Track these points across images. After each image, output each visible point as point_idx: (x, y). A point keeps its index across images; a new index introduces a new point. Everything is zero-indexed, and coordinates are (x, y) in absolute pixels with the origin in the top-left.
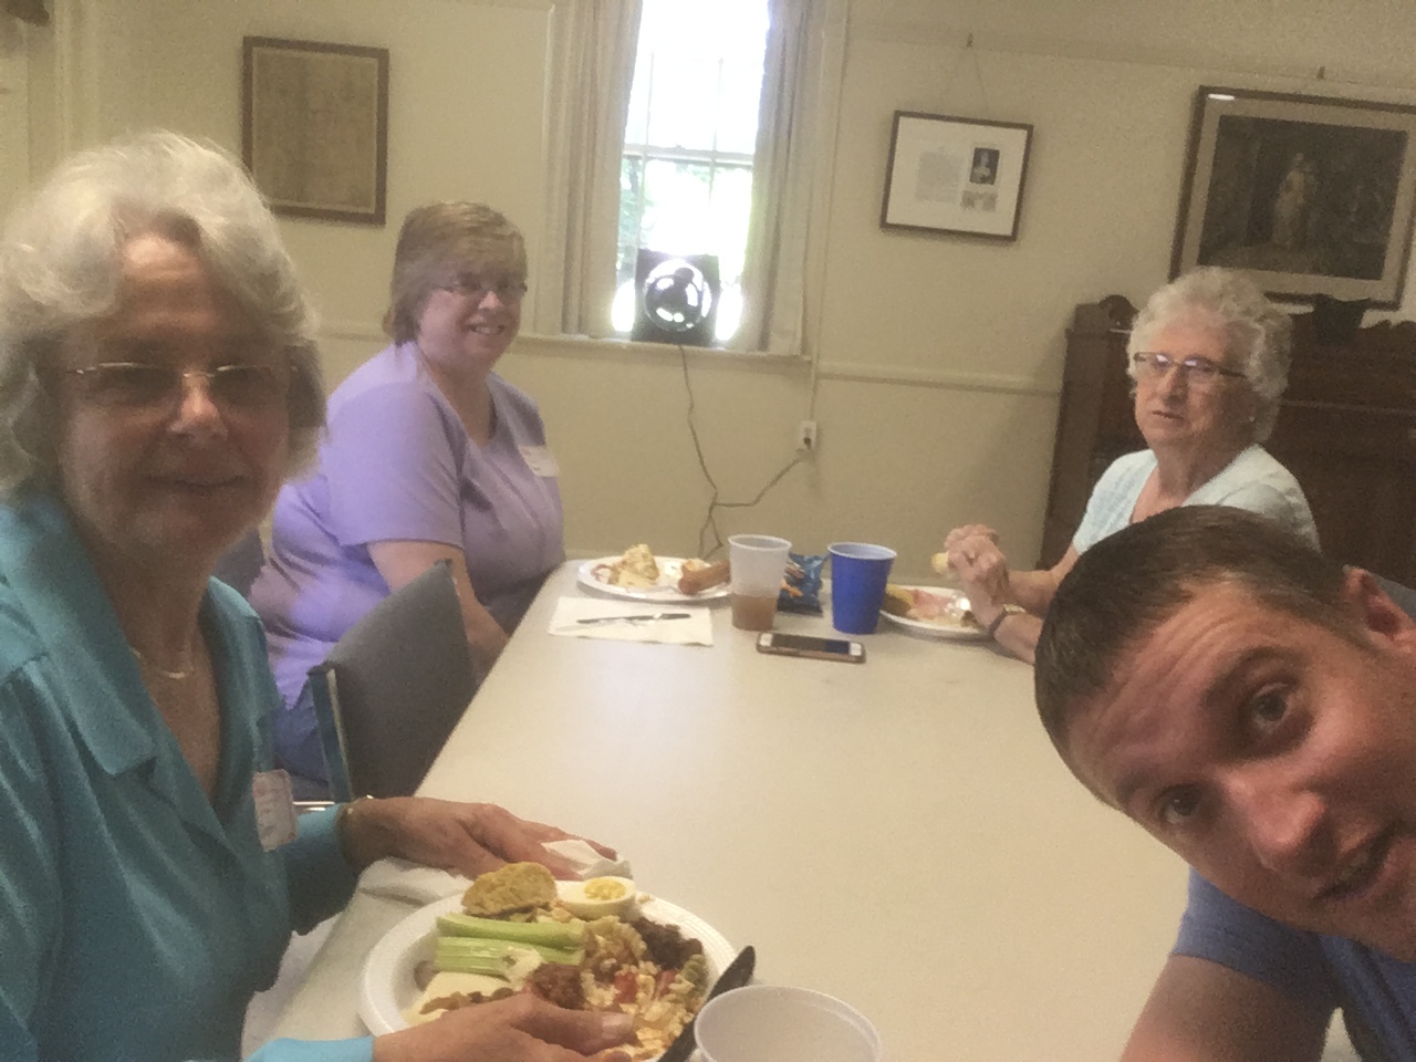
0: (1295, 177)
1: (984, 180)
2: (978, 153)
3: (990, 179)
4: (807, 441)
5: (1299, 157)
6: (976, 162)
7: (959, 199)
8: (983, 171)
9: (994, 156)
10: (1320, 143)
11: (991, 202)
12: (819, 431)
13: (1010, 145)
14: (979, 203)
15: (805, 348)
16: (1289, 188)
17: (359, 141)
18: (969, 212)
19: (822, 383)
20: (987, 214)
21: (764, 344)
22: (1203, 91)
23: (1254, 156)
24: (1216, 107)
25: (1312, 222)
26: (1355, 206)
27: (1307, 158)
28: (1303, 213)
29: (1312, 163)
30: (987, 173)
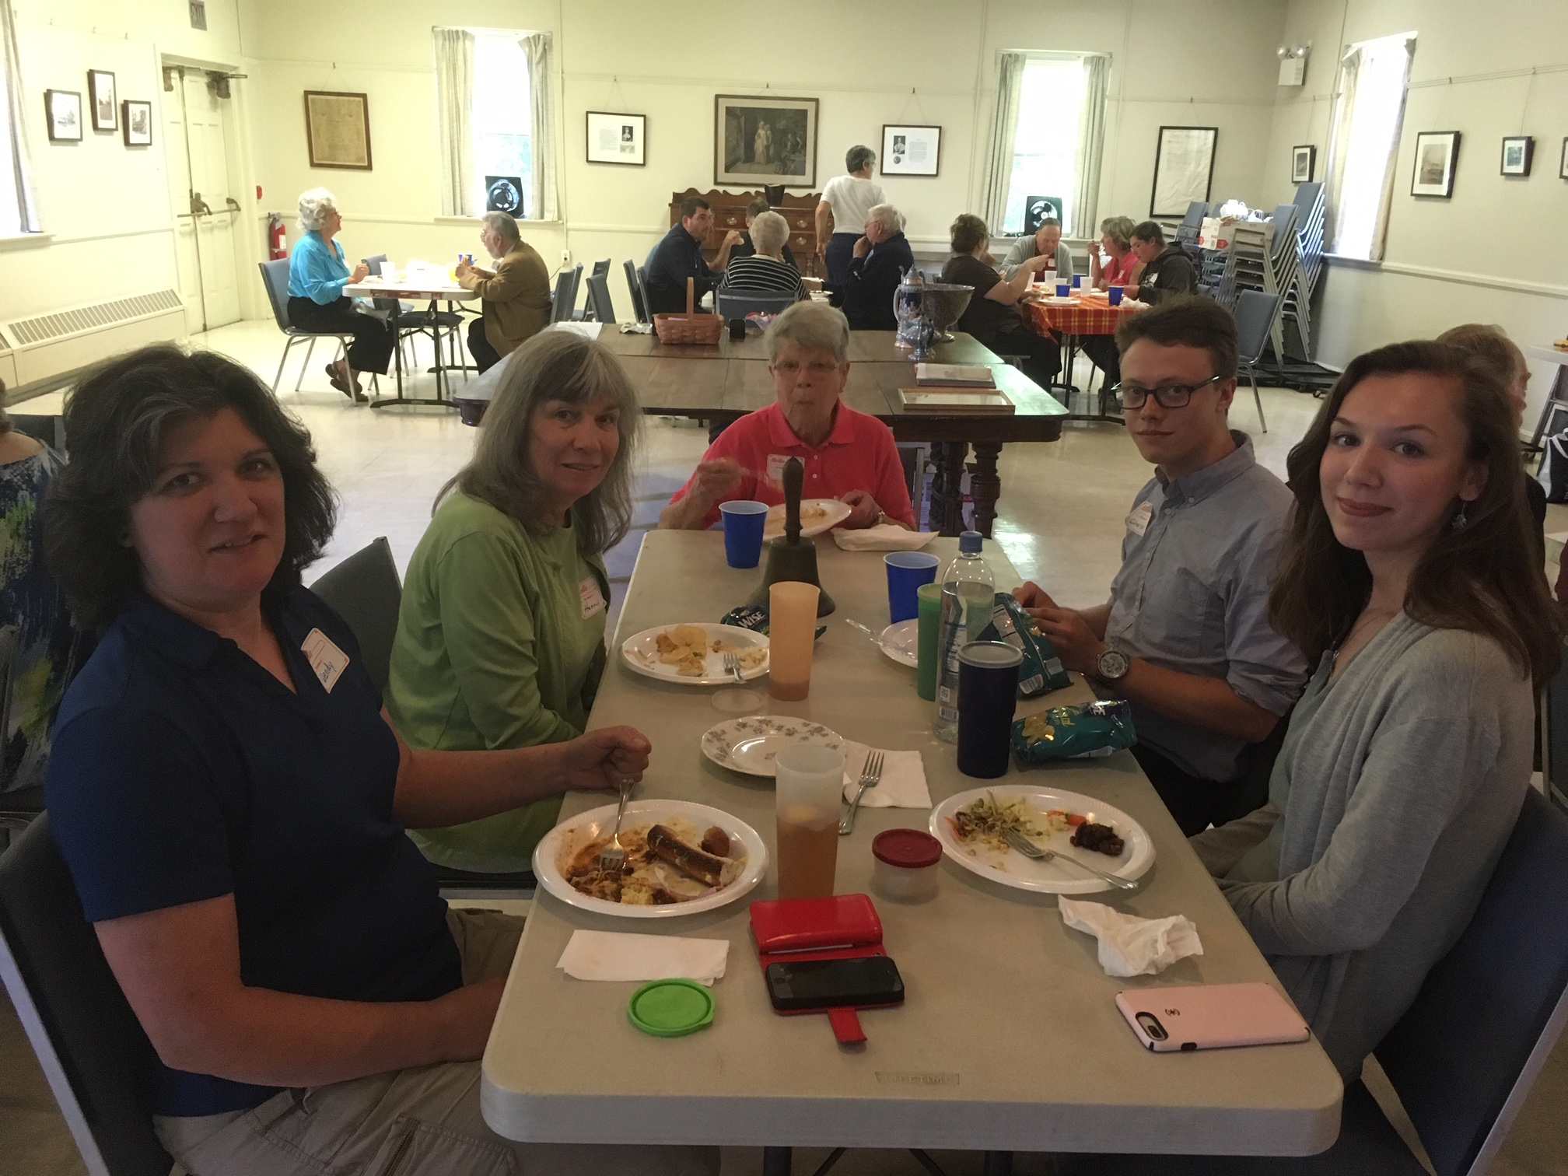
0: (761, 132)
1: (628, 140)
2: (624, 128)
3: (630, 139)
4: (566, 259)
5: (762, 123)
6: (624, 133)
7: (619, 149)
8: (627, 136)
9: (631, 129)
10: (770, 115)
11: (632, 149)
12: (570, 252)
13: (637, 124)
14: (627, 150)
15: (560, 218)
16: (759, 136)
17: (358, 134)
18: (623, 154)
19: (570, 233)
20: (632, 154)
21: (542, 216)
22: (717, 97)
23: (743, 124)
24: (724, 104)
25: (772, 151)
26: (789, 144)
27: (766, 123)
28: (767, 148)
29: (768, 125)
30: (629, 136)
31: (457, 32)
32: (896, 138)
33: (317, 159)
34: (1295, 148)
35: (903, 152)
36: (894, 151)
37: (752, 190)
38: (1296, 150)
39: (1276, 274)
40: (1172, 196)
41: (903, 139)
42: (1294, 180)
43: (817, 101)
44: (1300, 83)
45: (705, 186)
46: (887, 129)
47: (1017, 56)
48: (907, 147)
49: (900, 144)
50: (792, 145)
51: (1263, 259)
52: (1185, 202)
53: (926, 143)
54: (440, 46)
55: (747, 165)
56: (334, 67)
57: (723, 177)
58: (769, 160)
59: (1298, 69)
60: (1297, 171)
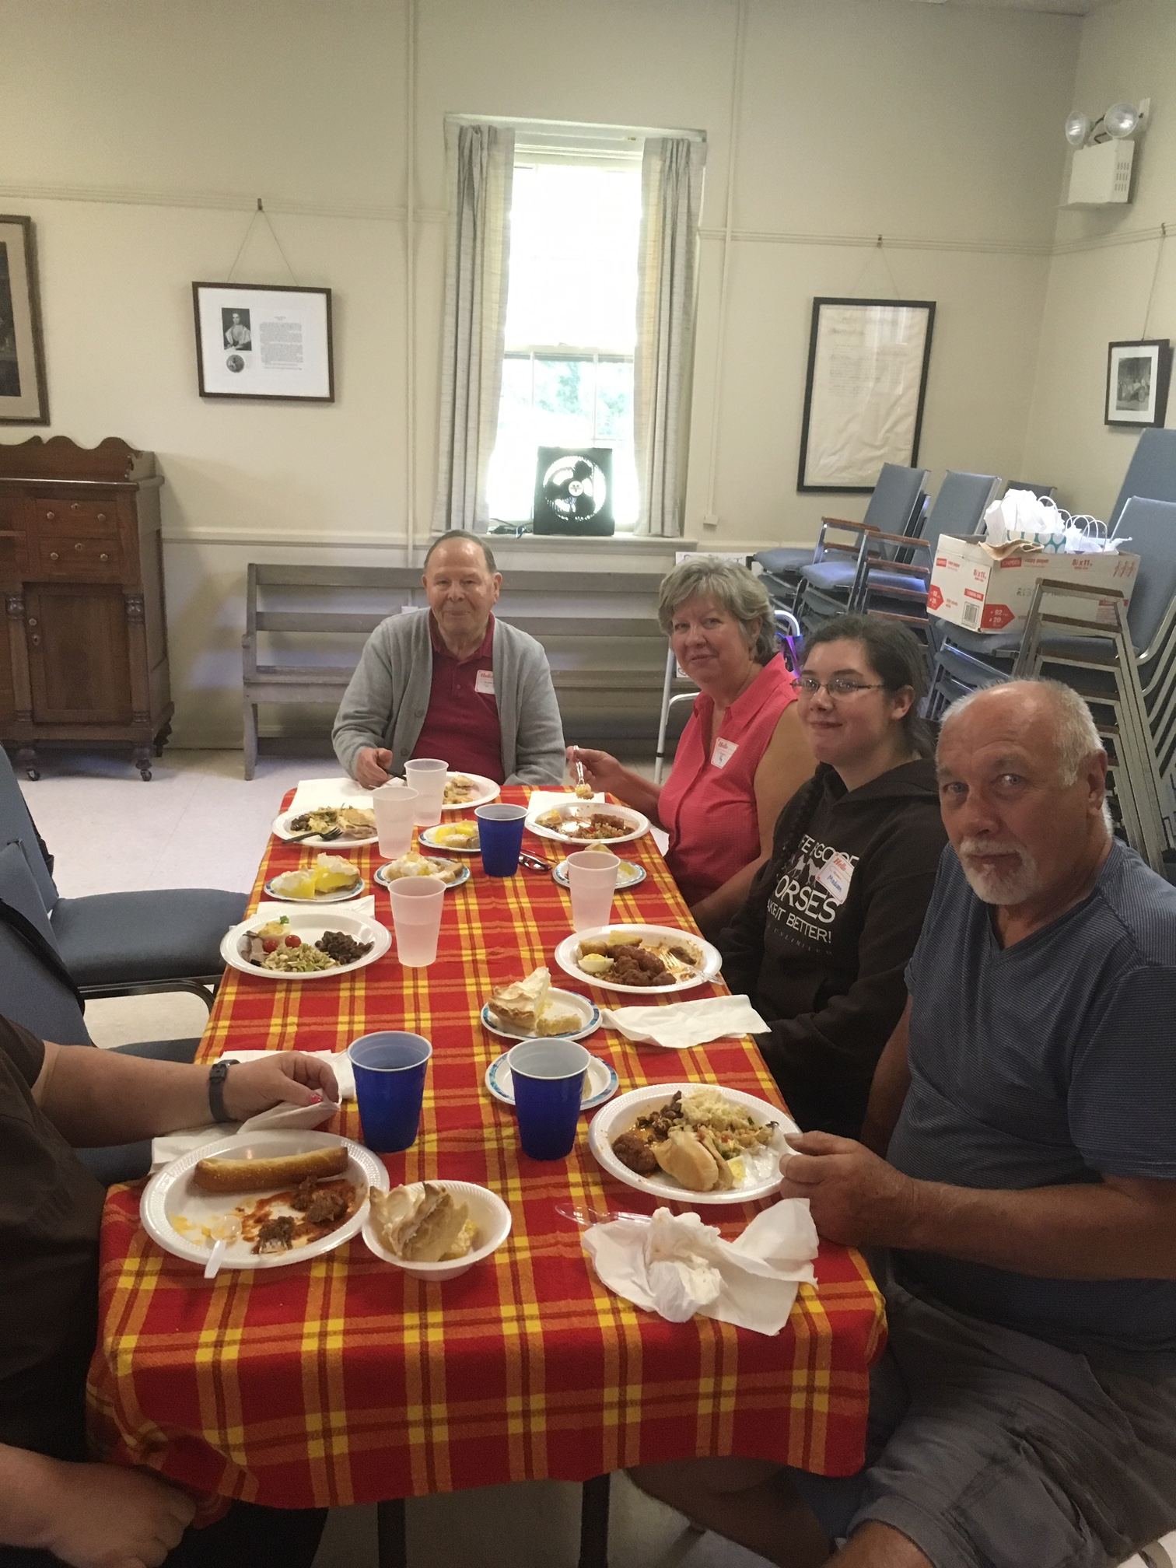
32: (227, 313)
34: (1112, 345)
35: (247, 347)
36: (226, 344)
38: (1115, 350)
39: (1150, 701)
40: (842, 448)
41: (244, 315)
42: (1111, 418)
43: (25, 223)
44: (1125, 199)
46: (203, 291)
47: (493, 131)
48: (255, 336)
49: (237, 329)
51: (1117, 663)
52: (871, 459)
53: (299, 327)
59: (1119, 166)
60: (1120, 398)
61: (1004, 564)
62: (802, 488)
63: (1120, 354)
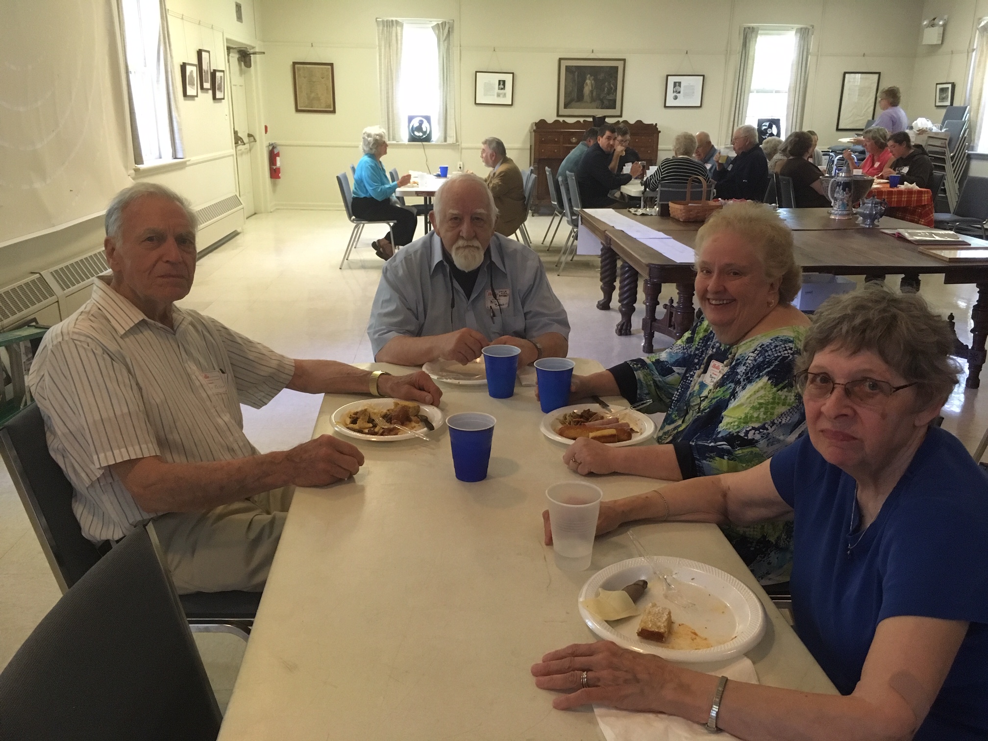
0: (588, 81)
1: (502, 89)
2: (500, 81)
3: (504, 88)
4: (460, 168)
5: (589, 76)
6: (499, 84)
7: (496, 95)
8: (502, 86)
9: (504, 82)
10: (595, 71)
11: (505, 95)
12: (463, 163)
13: (508, 78)
14: (501, 96)
15: (457, 141)
16: (587, 84)
17: (327, 89)
18: (499, 98)
19: (463, 151)
20: (504, 98)
21: (445, 140)
22: (560, 59)
23: (576, 77)
24: (564, 64)
25: (594, 94)
26: (606, 89)
27: (591, 76)
28: (592, 92)
29: (593, 77)
30: (502, 87)
31: (392, 21)
33: (300, 107)
34: (937, 84)
35: (679, 92)
36: (674, 92)
37: (581, 120)
39: (953, 165)
40: (851, 117)
41: (680, 83)
42: (937, 105)
43: (624, 60)
44: (940, 42)
45: (551, 118)
46: (669, 77)
47: (753, 28)
48: (682, 89)
49: (677, 87)
50: (608, 89)
51: (946, 156)
52: (860, 120)
53: (694, 86)
54: (381, 31)
55: (578, 103)
56: (312, 46)
57: (563, 111)
58: (593, 100)
59: (939, 34)
60: (939, 99)
61: (919, 134)
62: (838, 129)
63: (939, 86)
